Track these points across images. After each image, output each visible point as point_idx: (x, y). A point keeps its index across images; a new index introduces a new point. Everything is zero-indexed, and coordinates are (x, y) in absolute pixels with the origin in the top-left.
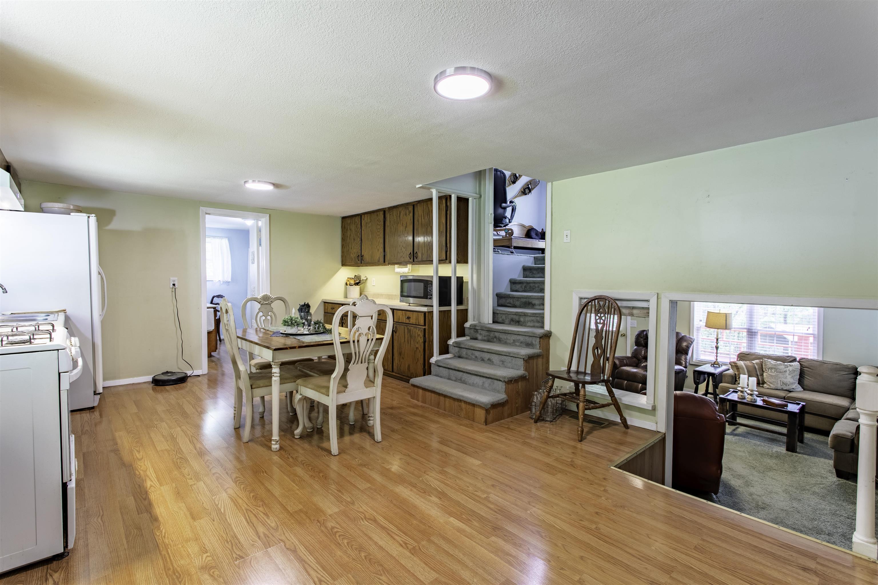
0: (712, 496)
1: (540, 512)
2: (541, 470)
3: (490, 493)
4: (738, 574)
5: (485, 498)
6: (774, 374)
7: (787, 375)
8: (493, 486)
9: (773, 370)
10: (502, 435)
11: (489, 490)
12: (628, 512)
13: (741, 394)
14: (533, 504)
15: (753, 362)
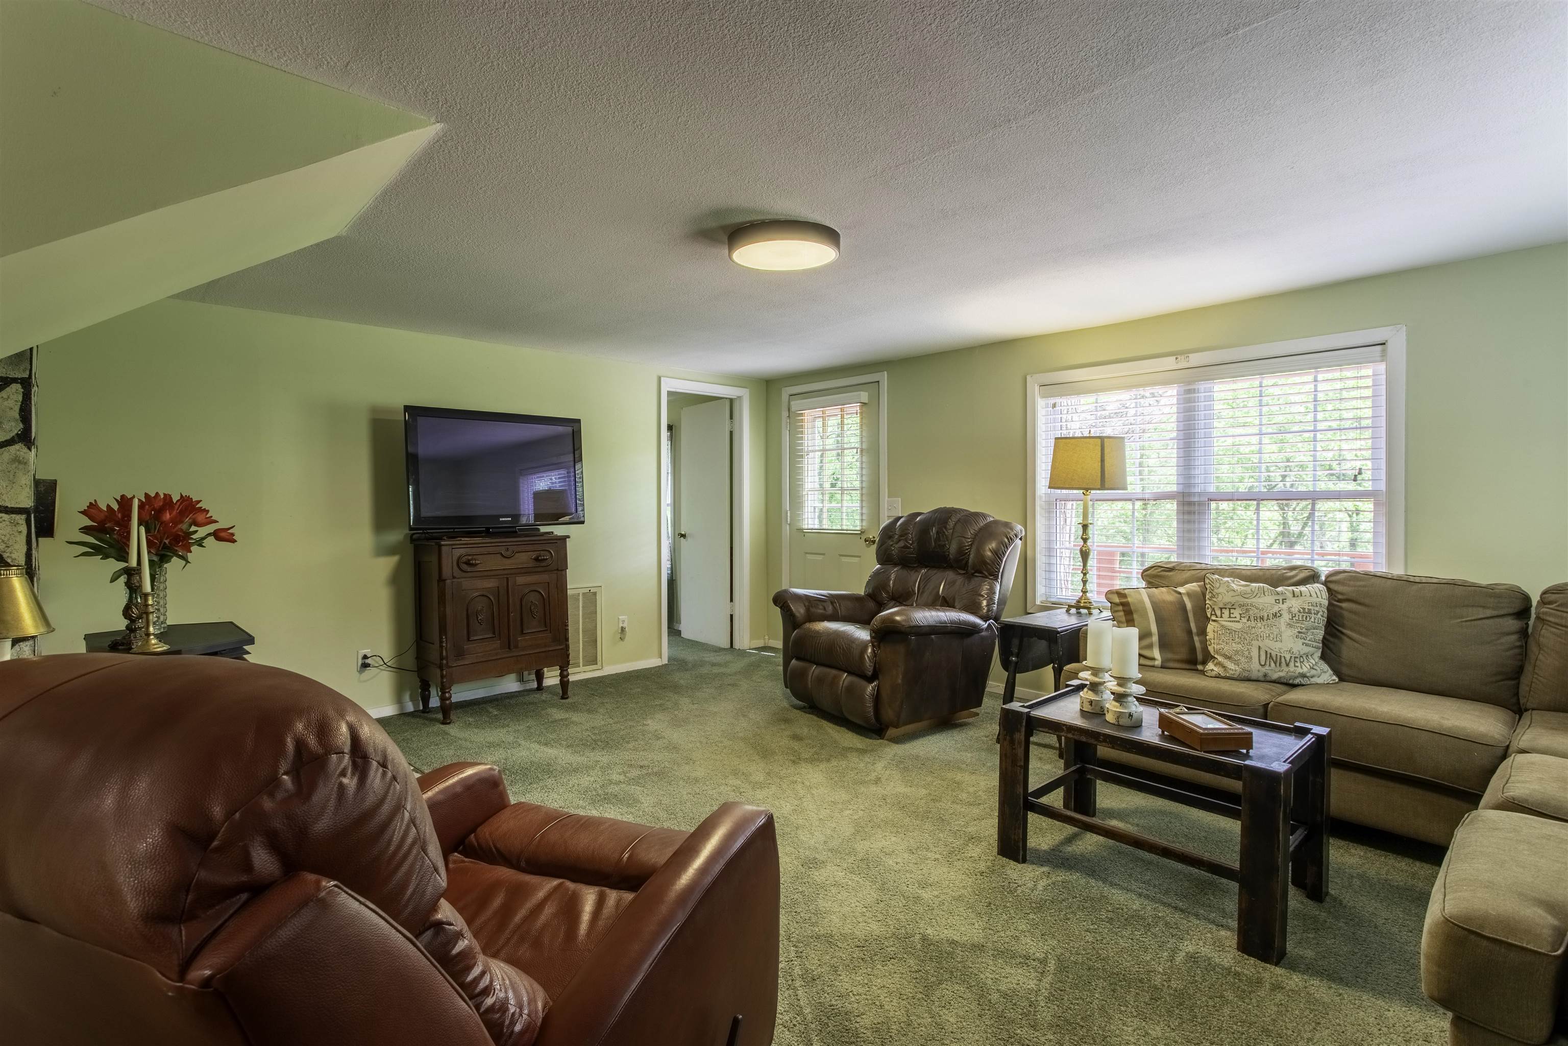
6: (1239, 626)
7: (1283, 628)
9: (1236, 613)
13: (1092, 699)
15: (1181, 590)
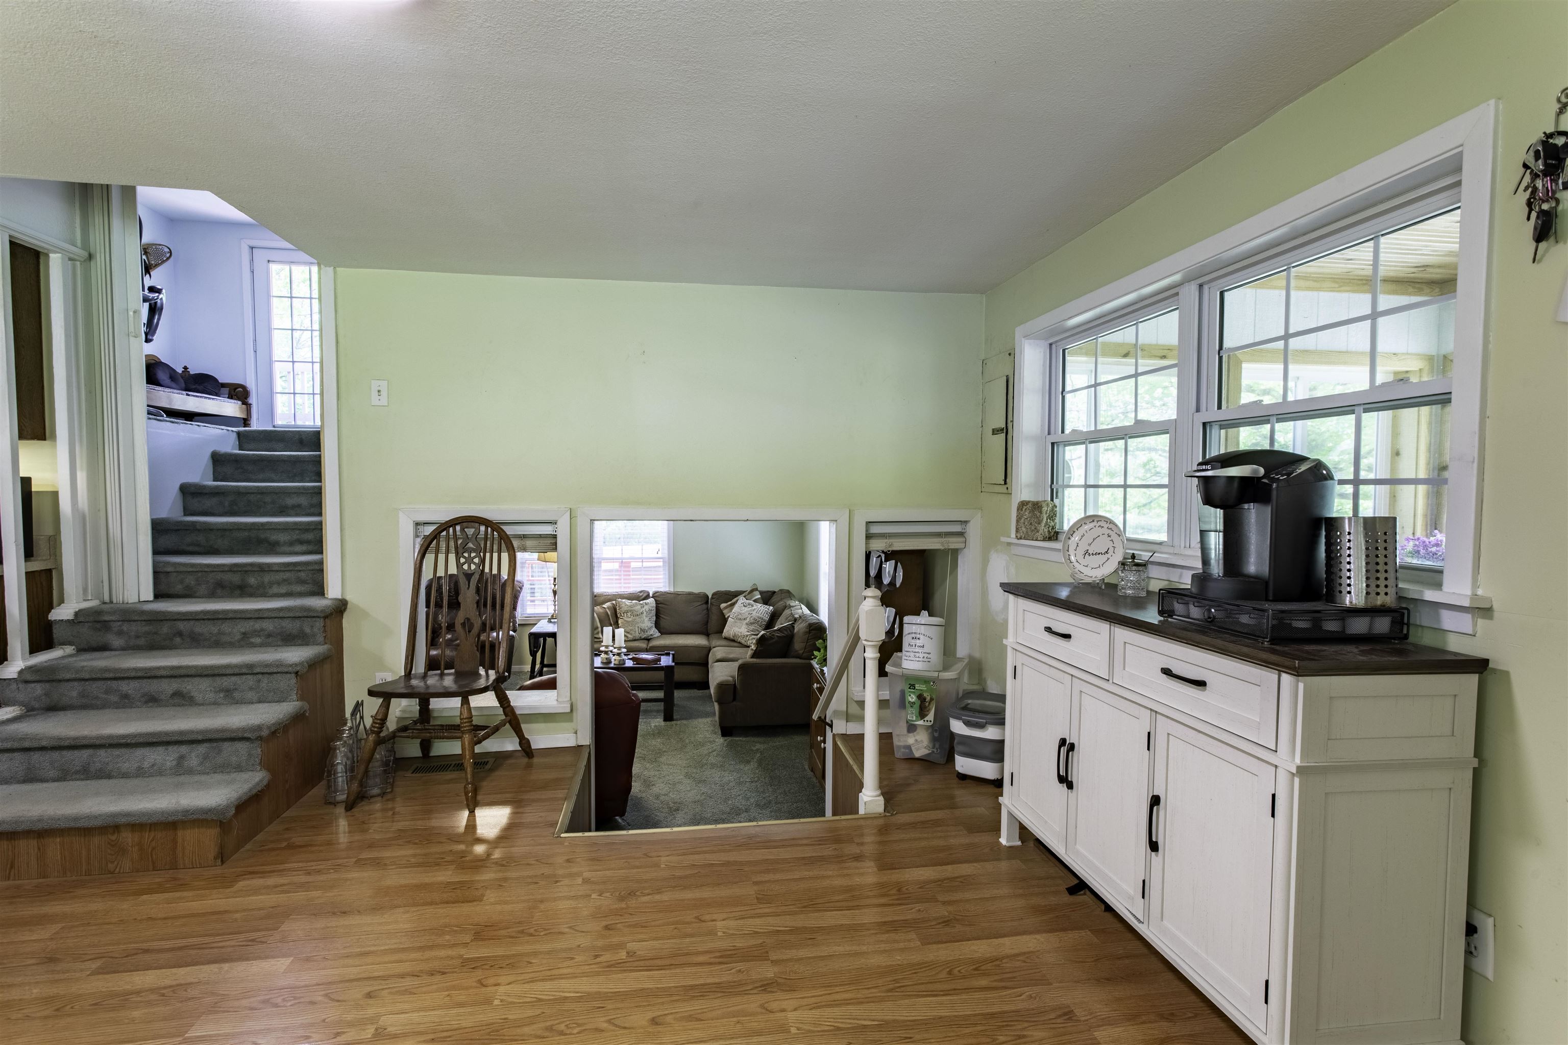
0: (616, 821)
1: (516, 988)
2: (447, 903)
3: (379, 1016)
4: (820, 906)
5: (374, 1035)
6: (630, 619)
7: (644, 618)
8: (369, 995)
9: (629, 614)
10: (289, 870)
11: (371, 1012)
12: (646, 898)
13: (606, 656)
14: (491, 981)
15: (604, 606)
